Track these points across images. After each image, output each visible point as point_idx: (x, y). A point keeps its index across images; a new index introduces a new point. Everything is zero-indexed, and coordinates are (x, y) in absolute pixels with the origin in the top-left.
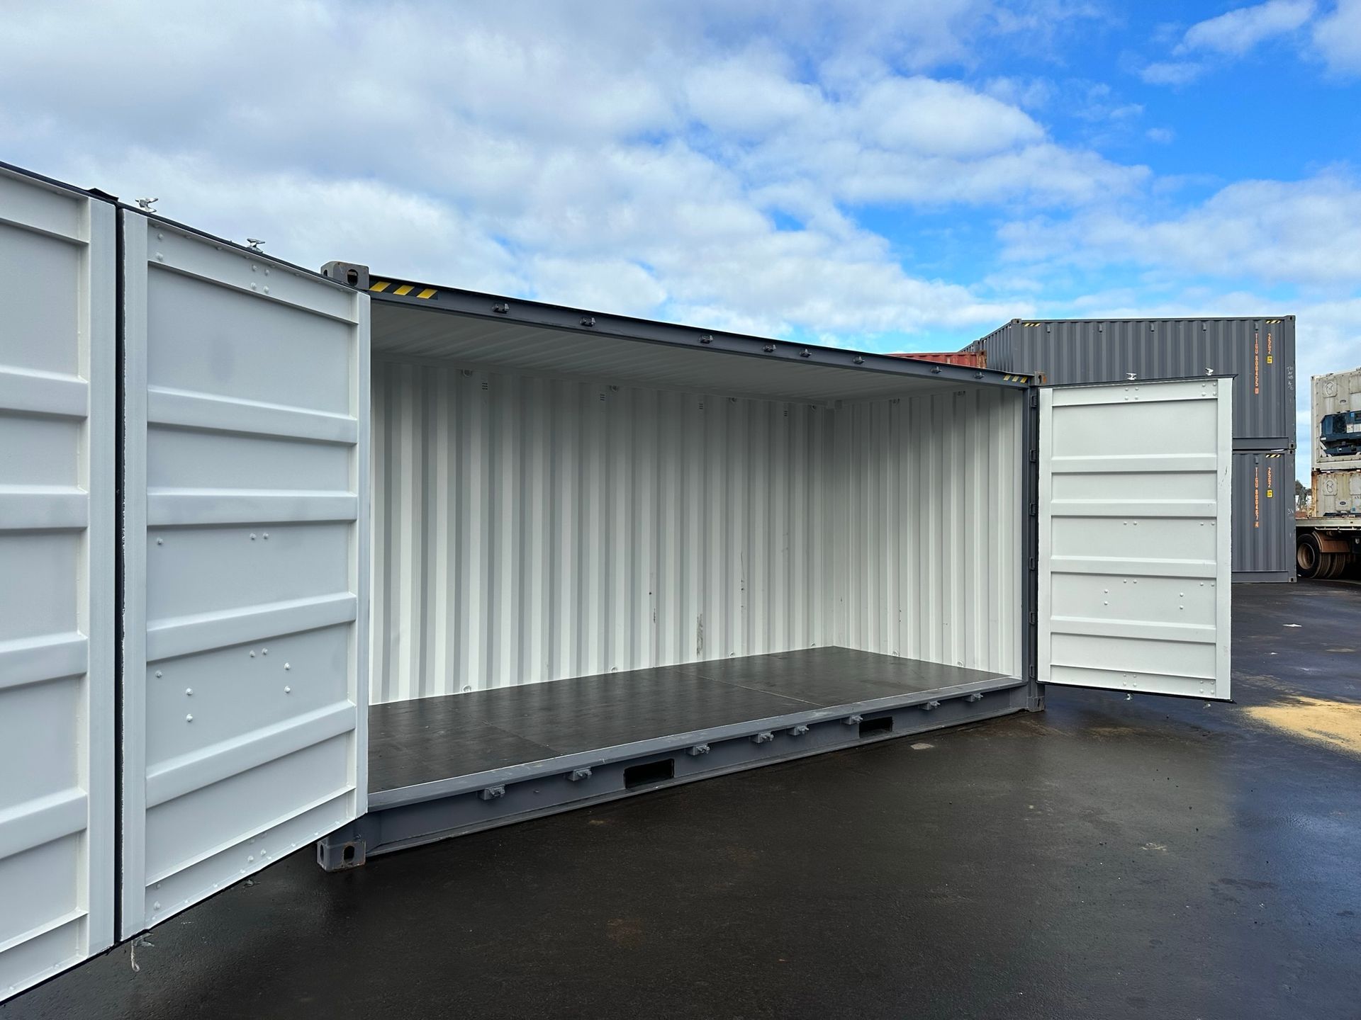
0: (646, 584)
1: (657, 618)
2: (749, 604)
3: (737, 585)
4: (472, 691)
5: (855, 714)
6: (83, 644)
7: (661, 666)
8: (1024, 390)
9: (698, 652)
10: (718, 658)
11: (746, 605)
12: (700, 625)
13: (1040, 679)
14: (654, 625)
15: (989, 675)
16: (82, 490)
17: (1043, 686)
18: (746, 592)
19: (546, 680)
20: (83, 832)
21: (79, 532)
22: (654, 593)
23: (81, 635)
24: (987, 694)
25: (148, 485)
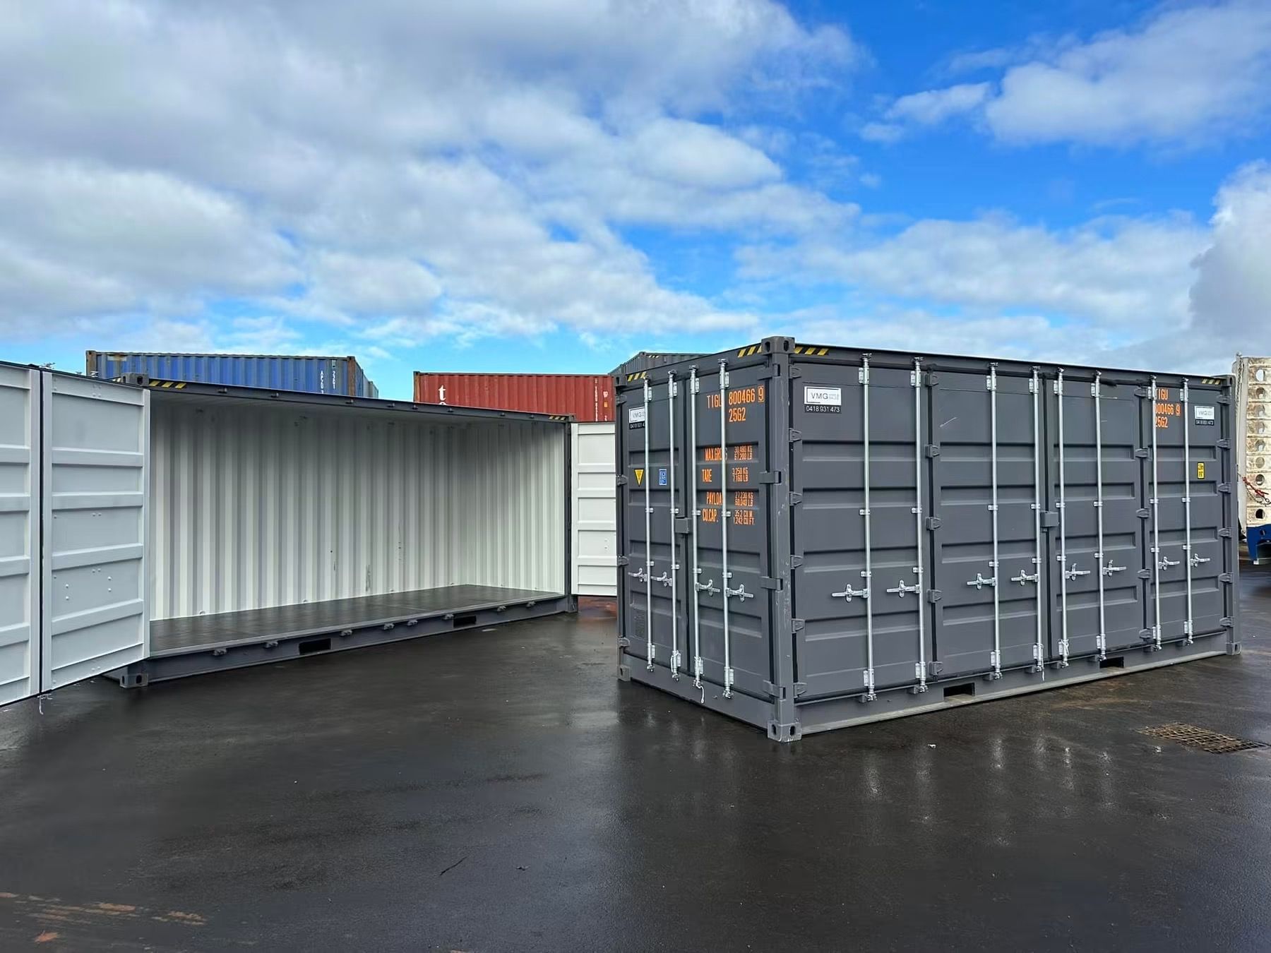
0: (328, 545)
1: (337, 567)
2: (404, 558)
3: (396, 546)
4: (206, 614)
5: (449, 613)
6: (28, 560)
7: (340, 598)
8: (564, 424)
9: (367, 590)
10: (381, 593)
11: (402, 559)
12: (368, 572)
13: (572, 593)
14: (334, 573)
15: (538, 593)
16: (27, 495)
17: (576, 597)
18: (402, 549)
19: (257, 608)
20: (27, 641)
21: (26, 512)
22: (334, 551)
23: (26, 557)
24: (538, 603)
25: (53, 491)
